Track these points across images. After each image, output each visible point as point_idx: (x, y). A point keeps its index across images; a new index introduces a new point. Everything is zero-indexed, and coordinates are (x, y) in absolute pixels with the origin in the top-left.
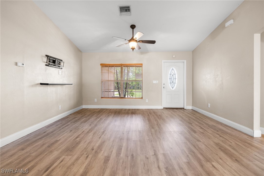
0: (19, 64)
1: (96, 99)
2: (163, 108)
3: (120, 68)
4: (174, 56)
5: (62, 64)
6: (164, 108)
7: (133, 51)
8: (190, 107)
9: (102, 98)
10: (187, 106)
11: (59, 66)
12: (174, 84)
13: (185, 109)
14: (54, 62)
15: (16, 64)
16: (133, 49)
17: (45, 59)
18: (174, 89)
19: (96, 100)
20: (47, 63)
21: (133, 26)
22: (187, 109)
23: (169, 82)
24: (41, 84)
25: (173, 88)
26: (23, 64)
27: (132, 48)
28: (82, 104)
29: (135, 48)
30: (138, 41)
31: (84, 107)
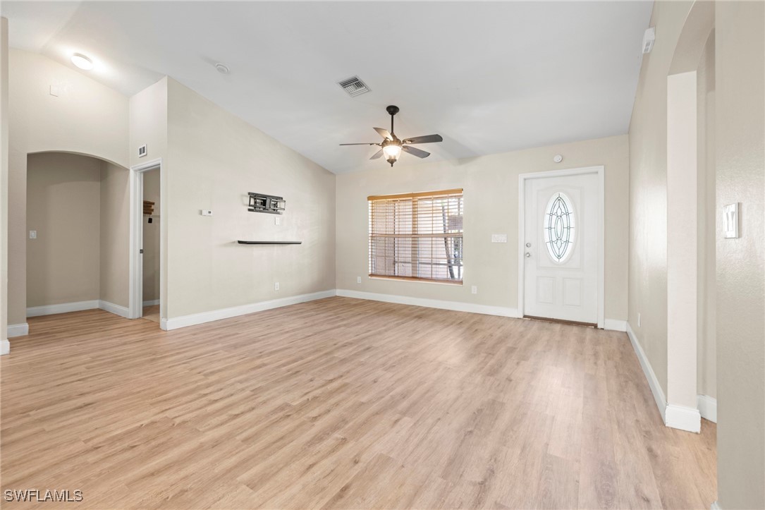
0: (205, 212)
1: (360, 277)
2: (522, 317)
3: (411, 203)
4: (557, 158)
5: (281, 205)
6: (525, 316)
7: (392, 166)
8: (619, 325)
9: (372, 275)
10: (608, 321)
11: (275, 210)
12: (563, 245)
13: (599, 326)
14: (264, 203)
15: (201, 213)
16: (392, 161)
17: (247, 200)
18: (561, 260)
19: (359, 279)
20: (250, 205)
21: (392, 110)
22: (607, 327)
23: (547, 239)
24: (240, 242)
25: (559, 257)
26: (210, 212)
27: (388, 161)
28: (334, 286)
29: (397, 158)
30: (402, 142)
31: (339, 292)
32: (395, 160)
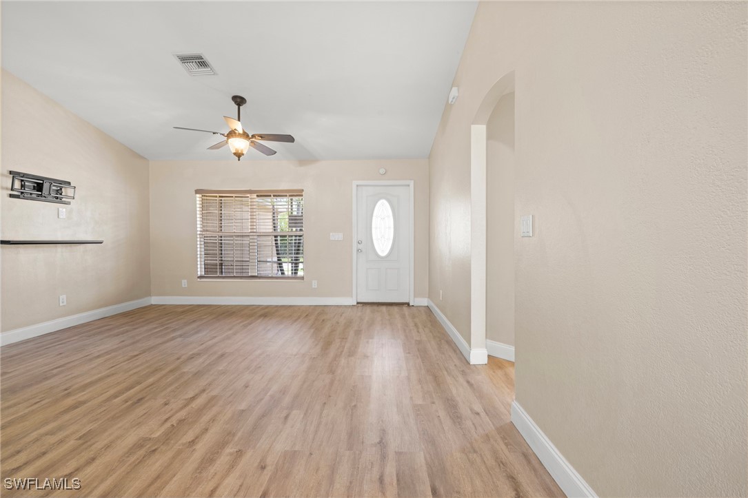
1: (186, 281)
2: (355, 304)
4: (382, 171)
5: (67, 191)
6: (358, 303)
7: (239, 160)
8: (423, 302)
9: (200, 277)
10: (416, 299)
11: (57, 198)
13: (411, 304)
14: (39, 188)
16: (239, 155)
17: (6, 181)
18: (385, 254)
19: (184, 283)
20: (12, 190)
21: (239, 100)
22: (416, 304)
27: (235, 154)
28: (147, 294)
29: (245, 152)
30: (250, 136)
31: (155, 300)
32: (243, 154)
